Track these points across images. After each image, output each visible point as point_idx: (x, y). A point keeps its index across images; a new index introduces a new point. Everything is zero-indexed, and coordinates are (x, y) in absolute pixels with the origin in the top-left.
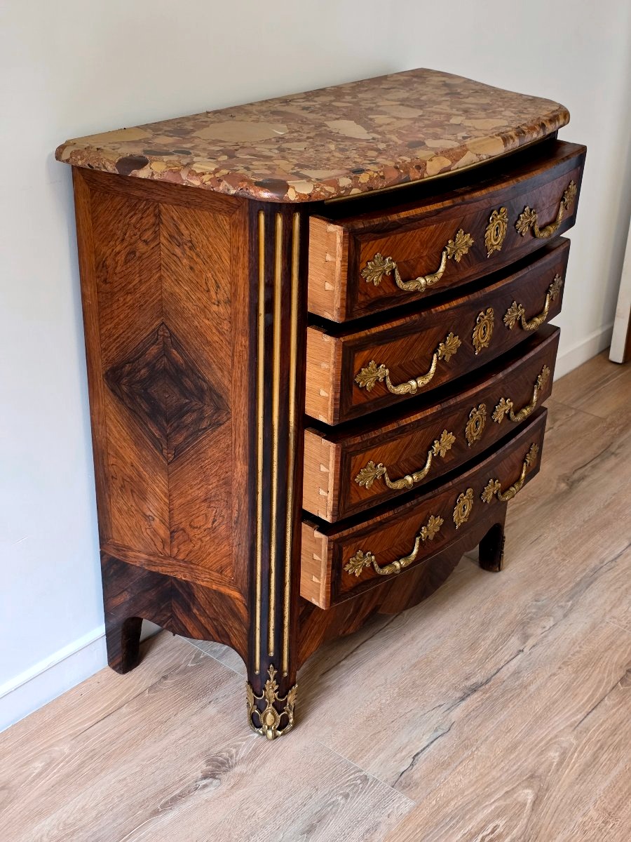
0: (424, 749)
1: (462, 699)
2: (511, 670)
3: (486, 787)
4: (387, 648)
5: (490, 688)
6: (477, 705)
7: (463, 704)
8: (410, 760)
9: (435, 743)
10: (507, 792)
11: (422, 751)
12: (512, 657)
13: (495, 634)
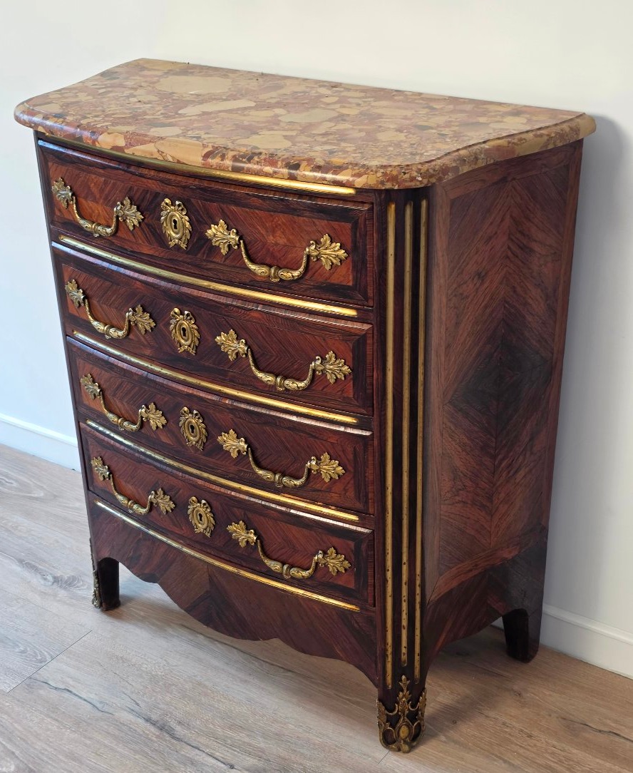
0: (77, 695)
1: (148, 720)
2: (197, 758)
3: (20, 738)
4: (227, 664)
5: (166, 741)
6: (138, 730)
7: (141, 721)
8: (63, 687)
9: (85, 702)
10: (13, 753)
11: (75, 694)
12: (222, 760)
13: (262, 745)
